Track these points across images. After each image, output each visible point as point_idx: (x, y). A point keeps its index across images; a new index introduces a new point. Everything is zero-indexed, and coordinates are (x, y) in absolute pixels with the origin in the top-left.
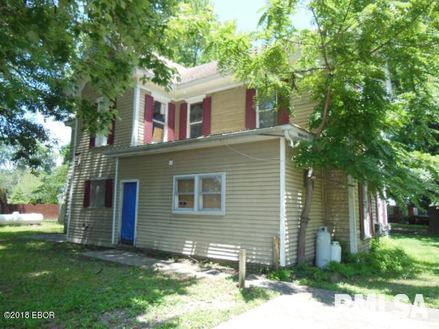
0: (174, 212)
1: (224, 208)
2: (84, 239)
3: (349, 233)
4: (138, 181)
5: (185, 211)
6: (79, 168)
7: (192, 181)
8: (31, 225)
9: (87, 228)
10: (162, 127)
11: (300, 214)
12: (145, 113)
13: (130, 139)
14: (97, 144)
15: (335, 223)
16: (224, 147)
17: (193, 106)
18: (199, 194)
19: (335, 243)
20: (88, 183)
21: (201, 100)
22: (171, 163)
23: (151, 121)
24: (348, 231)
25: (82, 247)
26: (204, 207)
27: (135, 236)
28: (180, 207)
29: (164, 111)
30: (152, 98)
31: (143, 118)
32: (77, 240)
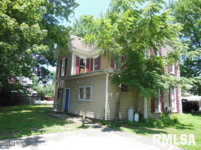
0: (79, 100)
1: (91, 99)
2: (57, 110)
3: (144, 110)
4: (70, 89)
5: (81, 100)
6: (57, 84)
7: (83, 89)
8: (50, 105)
9: (58, 106)
10: (84, 68)
11: (117, 101)
12: (76, 64)
13: (70, 73)
14: (62, 75)
15: (139, 106)
16: (91, 77)
17: (95, 59)
18: (85, 93)
19: (136, 113)
20: (59, 89)
21: (97, 57)
22: (78, 82)
23: (79, 66)
24: (143, 109)
25: (56, 113)
26: (87, 98)
27: (68, 109)
28: (80, 98)
29: (85, 62)
30: (79, 58)
31: (75, 65)
32: (55, 110)
